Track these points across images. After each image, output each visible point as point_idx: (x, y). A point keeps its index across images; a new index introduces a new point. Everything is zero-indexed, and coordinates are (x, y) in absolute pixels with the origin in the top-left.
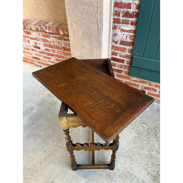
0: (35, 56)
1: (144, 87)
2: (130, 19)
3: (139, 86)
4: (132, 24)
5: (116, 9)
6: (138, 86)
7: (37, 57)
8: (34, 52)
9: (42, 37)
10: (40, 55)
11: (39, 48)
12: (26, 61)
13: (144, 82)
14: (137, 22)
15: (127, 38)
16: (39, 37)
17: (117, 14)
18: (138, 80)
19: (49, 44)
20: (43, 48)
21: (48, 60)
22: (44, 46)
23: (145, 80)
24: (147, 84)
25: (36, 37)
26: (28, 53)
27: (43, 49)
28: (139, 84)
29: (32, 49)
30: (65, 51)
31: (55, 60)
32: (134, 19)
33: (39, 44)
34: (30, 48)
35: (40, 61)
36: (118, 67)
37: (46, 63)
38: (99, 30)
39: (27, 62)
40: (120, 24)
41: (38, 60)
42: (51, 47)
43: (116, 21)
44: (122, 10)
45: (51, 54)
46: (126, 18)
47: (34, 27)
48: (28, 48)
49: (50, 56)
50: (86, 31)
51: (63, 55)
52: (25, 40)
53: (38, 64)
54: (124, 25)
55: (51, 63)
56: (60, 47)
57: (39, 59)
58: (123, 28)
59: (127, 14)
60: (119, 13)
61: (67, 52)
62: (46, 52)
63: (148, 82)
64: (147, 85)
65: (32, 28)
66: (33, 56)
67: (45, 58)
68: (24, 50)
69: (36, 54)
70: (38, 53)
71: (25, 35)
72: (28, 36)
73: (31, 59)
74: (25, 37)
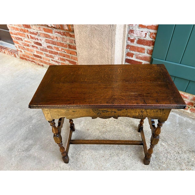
0: (36, 54)
7: (39, 55)
8: (35, 49)
9: (44, 32)
10: (41, 53)
11: (40, 45)
15: (146, 36)
16: (40, 32)
19: (52, 40)
20: (45, 45)
21: (51, 59)
22: (46, 43)
25: (36, 31)
26: (28, 50)
27: (45, 46)
29: (33, 46)
30: (71, 49)
31: (58, 59)
33: (40, 40)
34: (30, 44)
35: (42, 60)
37: (49, 62)
39: (27, 60)
41: (39, 59)
42: (54, 44)
45: (54, 52)
48: (28, 45)
49: (52, 55)
51: (68, 54)
52: (25, 34)
53: (39, 63)
55: (54, 62)
56: (65, 44)
57: (41, 57)
61: (73, 50)
62: (48, 49)
66: (34, 53)
67: (48, 57)
68: (23, 46)
69: (37, 51)
70: (40, 51)
71: (24, 29)
72: (28, 31)
73: (32, 57)
74: (24, 31)
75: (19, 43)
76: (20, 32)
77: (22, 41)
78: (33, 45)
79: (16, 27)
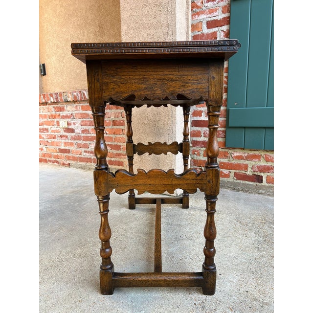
0: (62, 147)
1: (257, 166)
3: (247, 169)
6: (246, 167)
7: (67, 148)
8: (63, 140)
9: (81, 111)
10: (71, 144)
11: (72, 131)
12: (46, 161)
13: (255, 157)
16: (76, 112)
18: (243, 155)
19: (90, 120)
20: (78, 130)
21: (83, 149)
22: (82, 126)
23: (257, 153)
24: (262, 159)
25: (71, 113)
26: (53, 144)
27: (78, 132)
28: (247, 162)
29: (61, 136)
30: (115, 127)
33: (74, 123)
34: (58, 134)
35: (70, 155)
36: (205, 137)
37: (80, 156)
41: (67, 154)
45: (91, 136)
47: (70, 96)
48: (55, 135)
49: (88, 142)
51: (110, 135)
52: (54, 121)
53: (65, 163)
55: (88, 154)
56: (108, 121)
57: (68, 151)
61: (118, 127)
62: (83, 135)
63: (263, 154)
64: (262, 163)
65: (68, 97)
66: (60, 147)
67: (80, 147)
68: (47, 140)
69: (65, 143)
70: (70, 141)
71: (54, 114)
72: (59, 115)
73: (56, 154)
74: (54, 117)
75: (43, 136)
76: (49, 120)
77: (48, 132)
78: (61, 134)
79: (45, 113)
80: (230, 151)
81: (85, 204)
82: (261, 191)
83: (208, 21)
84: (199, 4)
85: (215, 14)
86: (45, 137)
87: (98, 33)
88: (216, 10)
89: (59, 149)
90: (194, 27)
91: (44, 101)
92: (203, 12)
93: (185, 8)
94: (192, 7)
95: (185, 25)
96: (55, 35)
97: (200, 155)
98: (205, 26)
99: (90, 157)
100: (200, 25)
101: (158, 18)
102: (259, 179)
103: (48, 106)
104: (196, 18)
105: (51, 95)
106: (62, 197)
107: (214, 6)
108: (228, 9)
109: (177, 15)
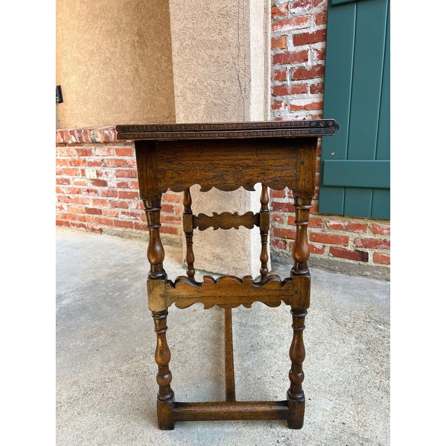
0: (91, 206)
1: (361, 240)
2: (307, 81)
3: (347, 243)
4: (312, 92)
5: (278, 67)
6: (346, 240)
7: (97, 207)
8: (92, 196)
9: (116, 157)
10: (103, 202)
11: (104, 184)
12: (67, 224)
13: (363, 227)
14: (323, 84)
16: (109, 157)
17: (279, 76)
18: (343, 224)
19: (128, 169)
20: (113, 182)
21: (120, 210)
22: (117, 177)
23: (361, 222)
24: (368, 230)
25: (101, 158)
26: (76, 201)
27: (113, 186)
28: (347, 234)
29: (88, 191)
31: (137, 208)
32: (316, 81)
33: (106, 173)
34: (84, 187)
35: (102, 217)
36: (290, 197)
37: (117, 219)
38: (243, 92)
39: (69, 226)
40: (288, 96)
41: (97, 216)
42: (132, 177)
43: (278, 91)
44: (289, 67)
45: (131, 192)
46: (299, 82)
47: (100, 136)
48: (80, 189)
49: (127, 200)
50: (214, 101)
52: (77, 170)
53: (95, 227)
54: (295, 96)
55: (127, 217)
57: (100, 212)
58: (294, 103)
59: (300, 74)
60: (284, 74)
62: (119, 190)
63: (369, 224)
64: (368, 235)
65: (97, 137)
66: (87, 206)
67: (116, 207)
68: (68, 195)
69: (94, 200)
70: (100, 198)
71: (77, 160)
72: (85, 161)
73: (82, 215)
74: (77, 163)
75: (62, 190)
76: (70, 167)
77: (69, 184)
78: (88, 188)
79: (63, 158)
80: (324, 218)
81: (127, 294)
82: (365, 273)
83: (295, 35)
84: (283, 9)
85: (306, 25)
86: (65, 191)
87: (136, 44)
88: (307, 19)
89: (86, 208)
90: (276, 43)
91: (62, 141)
92: (288, 22)
93: (262, 18)
94: (273, 14)
95: (262, 42)
96: (75, 45)
97: (283, 223)
98: (290, 41)
99: (130, 221)
100: (283, 40)
101: (224, 34)
102: (364, 257)
103: (67, 147)
104: (279, 30)
105: (72, 132)
106: (95, 284)
107: (304, 14)
108: (323, 18)
109: (251, 31)
